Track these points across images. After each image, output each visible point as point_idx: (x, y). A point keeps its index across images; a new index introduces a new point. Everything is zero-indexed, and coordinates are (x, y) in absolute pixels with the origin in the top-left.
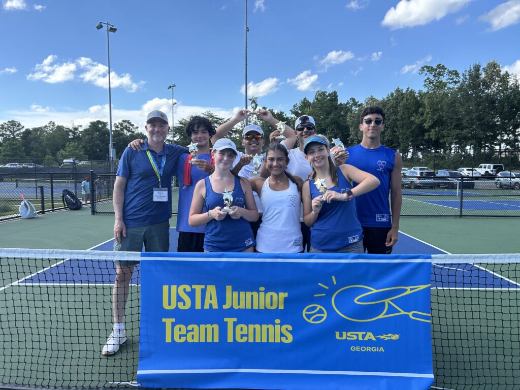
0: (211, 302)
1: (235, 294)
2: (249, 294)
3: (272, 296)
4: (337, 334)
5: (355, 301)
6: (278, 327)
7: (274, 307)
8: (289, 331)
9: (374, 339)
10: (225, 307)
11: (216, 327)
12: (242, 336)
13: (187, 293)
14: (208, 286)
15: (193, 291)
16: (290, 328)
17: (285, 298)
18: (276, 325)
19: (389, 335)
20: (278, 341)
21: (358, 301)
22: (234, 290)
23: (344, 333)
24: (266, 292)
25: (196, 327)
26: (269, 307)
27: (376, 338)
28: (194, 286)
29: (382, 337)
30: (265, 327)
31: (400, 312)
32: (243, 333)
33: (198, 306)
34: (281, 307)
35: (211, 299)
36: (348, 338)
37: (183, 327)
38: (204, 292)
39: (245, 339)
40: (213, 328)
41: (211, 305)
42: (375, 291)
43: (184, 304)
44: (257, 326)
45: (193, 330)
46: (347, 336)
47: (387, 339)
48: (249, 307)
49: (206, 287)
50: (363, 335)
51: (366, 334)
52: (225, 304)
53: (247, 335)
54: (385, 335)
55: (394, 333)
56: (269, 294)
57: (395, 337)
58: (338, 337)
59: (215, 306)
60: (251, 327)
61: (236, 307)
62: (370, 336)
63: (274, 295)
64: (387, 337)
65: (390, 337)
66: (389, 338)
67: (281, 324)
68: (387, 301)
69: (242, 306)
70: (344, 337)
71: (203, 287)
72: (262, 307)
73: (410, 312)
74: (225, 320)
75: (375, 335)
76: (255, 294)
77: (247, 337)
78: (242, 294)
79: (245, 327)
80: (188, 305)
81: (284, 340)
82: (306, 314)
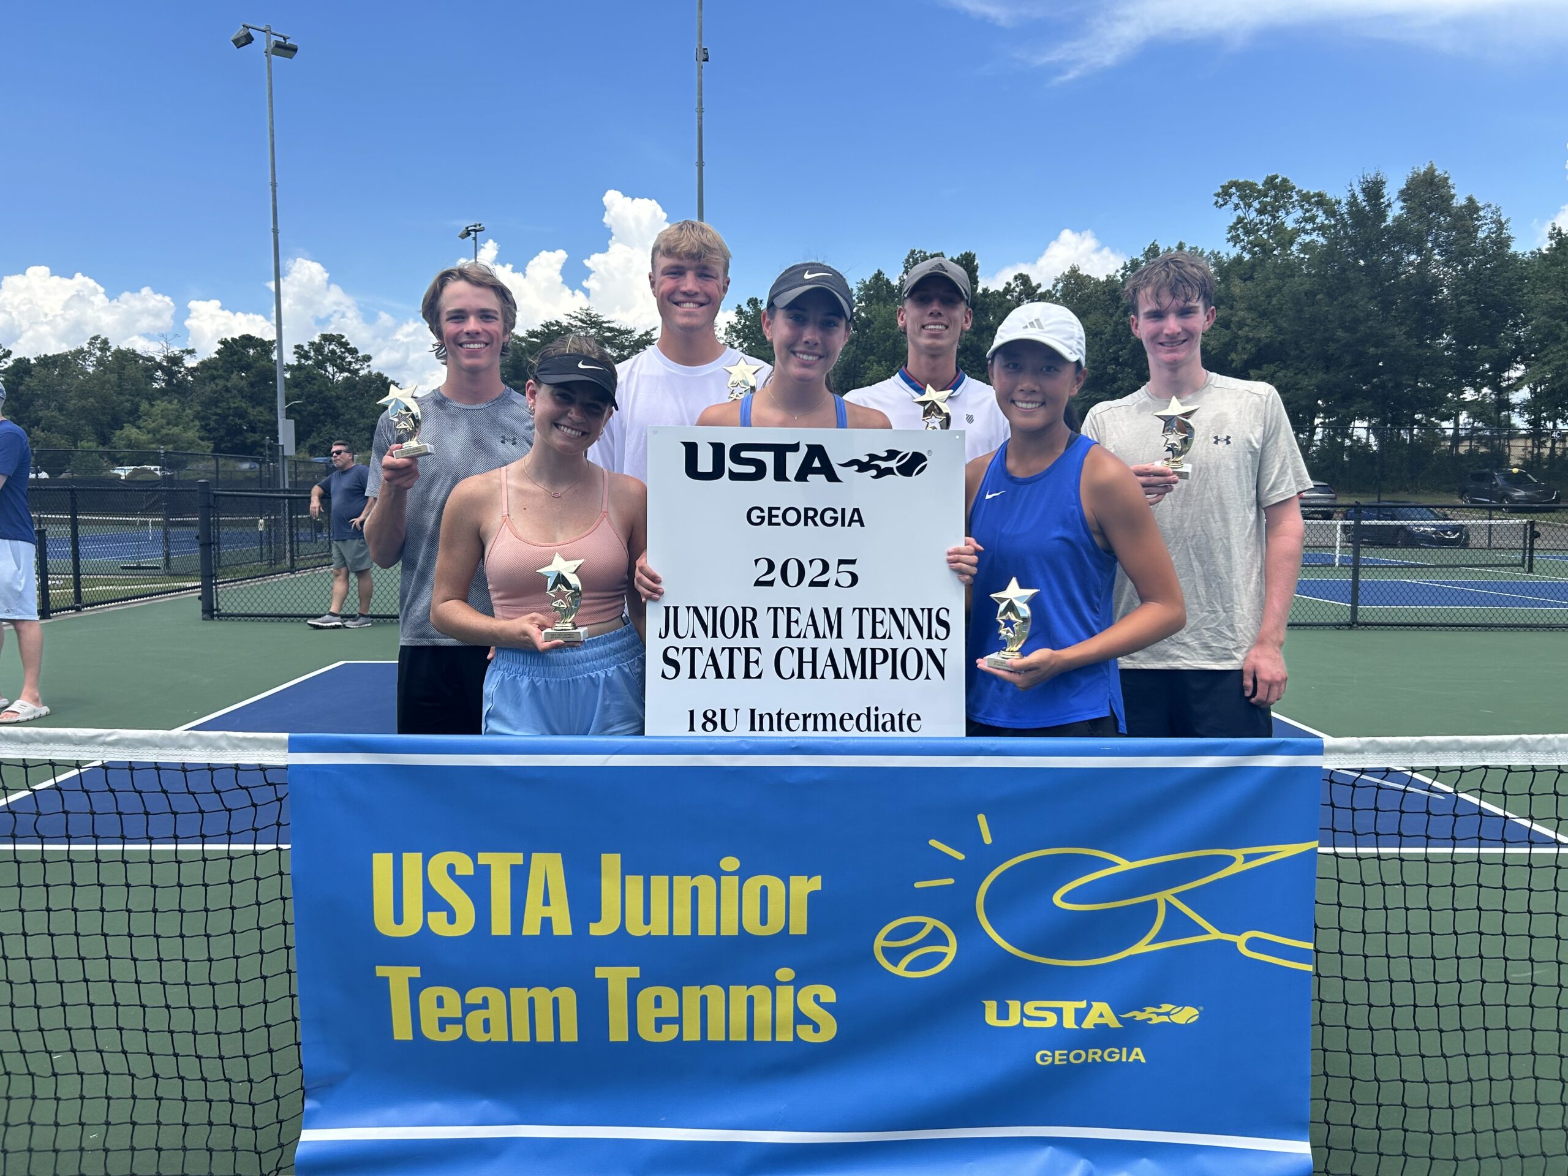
0: (547, 912)
1: (635, 883)
2: (683, 883)
3: (764, 890)
4: (991, 1008)
5: (1057, 899)
6: (785, 994)
7: (775, 926)
8: (826, 1006)
9: (1114, 1023)
10: (596, 930)
11: (567, 996)
12: (660, 1023)
13: (462, 882)
14: (536, 857)
15: (483, 873)
16: (829, 995)
17: (812, 896)
18: (778, 988)
19: (1166, 1007)
20: (785, 1036)
21: (1065, 898)
22: (627, 870)
23: (1014, 1006)
24: (743, 875)
25: (495, 995)
26: (753, 926)
27: (1120, 1020)
28: (483, 858)
29: (1140, 1016)
30: (740, 994)
31: (1207, 932)
32: (662, 1013)
33: (501, 925)
34: (799, 926)
35: (546, 902)
36: (1027, 1023)
37: (451, 996)
38: (520, 877)
39: (669, 1033)
40: (556, 1001)
41: (546, 923)
42: (1124, 865)
43: (452, 920)
44: (714, 993)
45: (485, 1004)
46: (1023, 1015)
47: (1156, 1020)
48: (683, 928)
49: (527, 860)
50: (1077, 1011)
51: (1089, 1007)
52: (597, 919)
53: (678, 1021)
54: (1149, 1009)
56: (754, 883)
57: (1186, 1015)
58: (991, 1017)
59: (563, 927)
60: (693, 994)
61: (637, 928)
62: (1101, 1016)
63: (774, 883)
64: (1158, 1014)
65: (1168, 1014)
66: (1165, 1019)
67: (798, 984)
68: (1164, 897)
69: (658, 928)
70: (1014, 1020)
71: (518, 858)
72: (730, 929)
73: (1239, 934)
74: (600, 972)
75: (1117, 1011)
76: (705, 883)
77: (677, 1026)
78: (659, 883)
79: (668, 994)
80: (465, 923)
81: (806, 1034)
82: (886, 951)
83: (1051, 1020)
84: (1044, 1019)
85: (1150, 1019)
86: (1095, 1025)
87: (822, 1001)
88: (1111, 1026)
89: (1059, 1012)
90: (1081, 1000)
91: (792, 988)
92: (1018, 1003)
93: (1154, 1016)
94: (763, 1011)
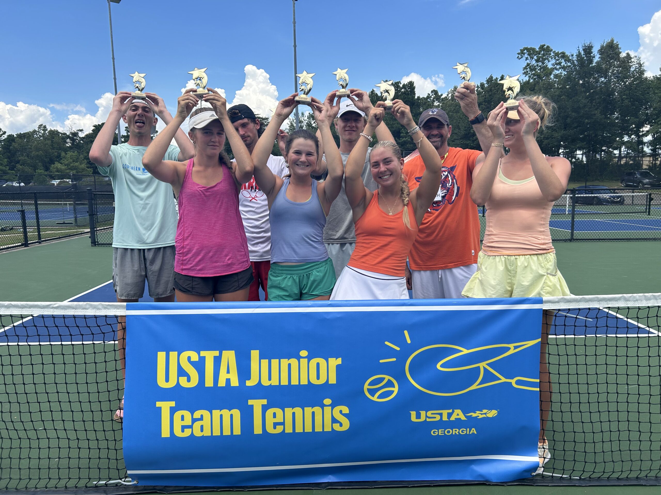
0: (228, 376)
1: (265, 362)
2: (285, 362)
3: (318, 364)
4: (413, 414)
5: (438, 366)
6: (328, 410)
7: (322, 381)
8: (345, 415)
9: (463, 418)
10: (249, 383)
11: (236, 413)
12: (275, 425)
13: (193, 364)
14: (224, 352)
15: (202, 359)
16: (346, 410)
17: (338, 367)
18: (325, 408)
19: (485, 411)
20: (328, 429)
21: (442, 366)
22: (262, 357)
23: (423, 413)
24: (309, 358)
25: (205, 413)
26: (314, 381)
27: (466, 417)
28: (203, 353)
29: (474, 415)
30: (308, 410)
31: (500, 379)
32: (276, 420)
33: (209, 383)
34: (333, 380)
35: (228, 372)
36: (428, 420)
37: (187, 414)
38: (218, 361)
39: (279, 429)
40: (232, 416)
41: (228, 381)
42: (465, 351)
43: (189, 380)
44: (298, 411)
45: (201, 419)
46: (427, 416)
47: (481, 416)
48: (285, 382)
49: (221, 354)
50: (448, 413)
51: (453, 412)
52: (249, 378)
53: (283, 424)
54: (478, 412)
55: (490, 409)
56: (314, 361)
57: (493, 413)
58: (413, 418)
59: (235, 382)
60: (288, 411)
61: (265, 382)
62: (458, 415)
63: (322, 361)
64: (482, 414)
65: (485, 414)
66: (484, 416)
67: (333, 406)
68: (482, 365)
69: (275, 382)
70: (423, 419)
71: (217, 353)
72: (304, 382)
73: (513, 379)
74: (250, 402)
75: (464, 413)
76: (294, 362)
77: (283, 426)
78: (275, 362)
79: (279, 411)
80: (194, 382)
81: (337, 427)
82: (368, 390)
83: (438, 418)
84: (435, 418)
85: (478, 416)
86: (455, 419)
87: (343, 413)
88: (462, 419)
89: (441, 415)
90: (450, 409)
91: (330, 407)
92: (425, 412)
93: (480, 415)
94: (318, 418)
